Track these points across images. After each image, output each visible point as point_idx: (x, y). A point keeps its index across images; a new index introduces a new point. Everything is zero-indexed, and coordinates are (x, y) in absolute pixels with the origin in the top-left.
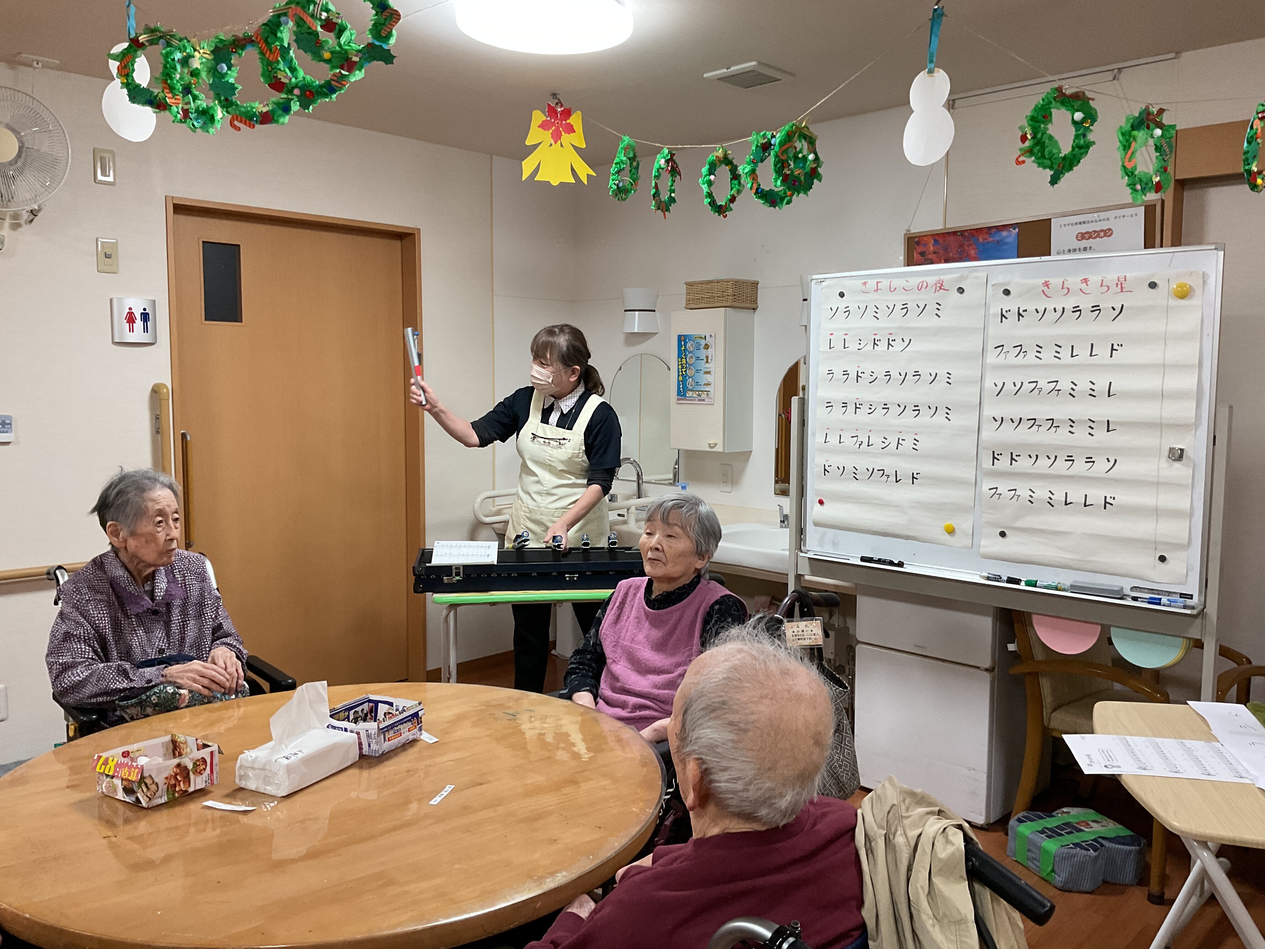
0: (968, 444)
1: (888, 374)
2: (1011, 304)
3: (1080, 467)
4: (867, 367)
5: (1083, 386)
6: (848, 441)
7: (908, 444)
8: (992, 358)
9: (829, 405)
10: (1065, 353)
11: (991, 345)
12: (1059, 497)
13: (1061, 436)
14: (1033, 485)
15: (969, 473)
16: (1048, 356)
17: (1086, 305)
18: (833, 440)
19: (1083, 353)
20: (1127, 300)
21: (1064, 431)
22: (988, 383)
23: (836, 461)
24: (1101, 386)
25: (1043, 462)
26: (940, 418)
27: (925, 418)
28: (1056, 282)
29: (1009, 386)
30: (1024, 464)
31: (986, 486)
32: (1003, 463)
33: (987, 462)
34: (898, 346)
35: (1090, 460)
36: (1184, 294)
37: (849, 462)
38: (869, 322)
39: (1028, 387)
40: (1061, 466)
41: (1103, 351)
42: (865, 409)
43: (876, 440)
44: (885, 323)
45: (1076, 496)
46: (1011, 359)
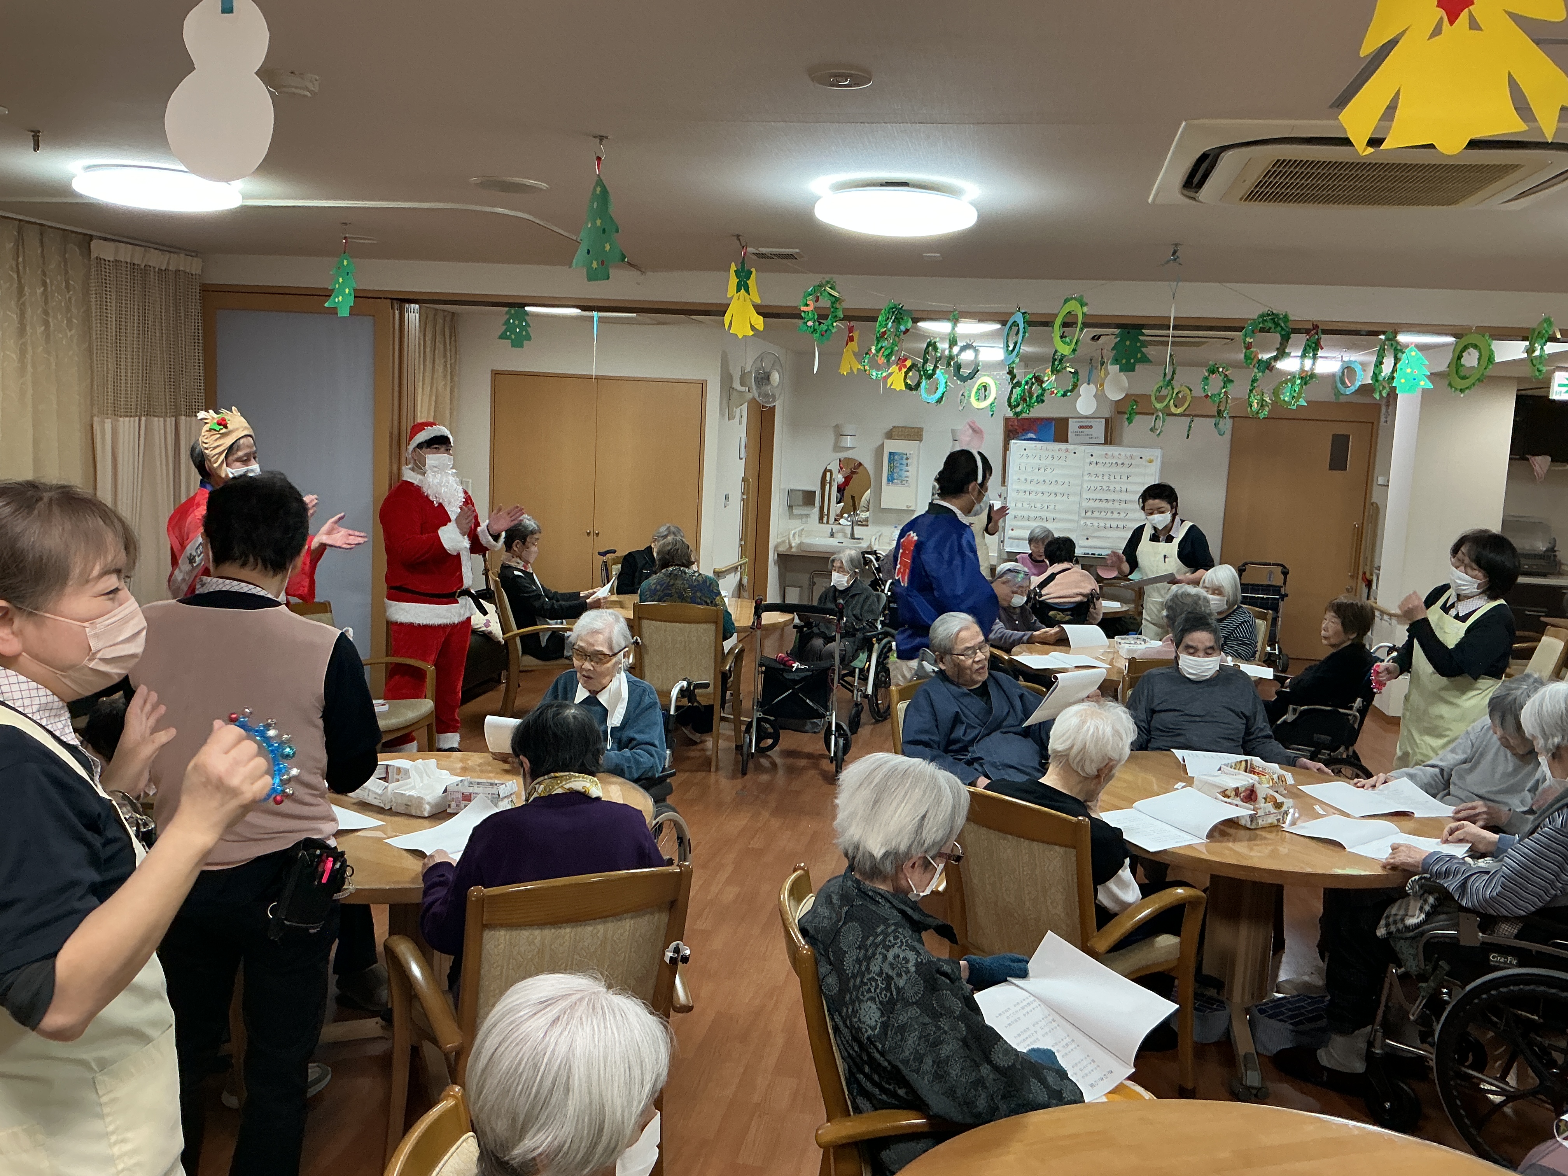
0: (1076, 507)
1: (1044, 481)
2: (1093, 459)
3: (1116, 515)
4: (1035, 478)
5: (1118, 489)
6: (1026, 505)
7: (1052, 507)
8: (1086, 478)
9: (1018, 491)
10: (1112, 478)
11: (1085, 473)
12: (1108, 525)
13: (1110, 505)
14: (1100, 521)
15: (1076, 518)
16: (1106, 478)
17: (1120, 462)
18: (1019, 505)
19: (1118, 478)
20: (1133, 462)
21: (1111, 503)
22: (1085, 486)
23: (1020, 513)
24: (1124, 489)
25: (1103, 513)
26: (1065, 497)
27: (1059, 497)
28: (1110, 453)
29: (1092, 488)
30: (1096, 514)
31: (1082, 522)
32: (1089, 514)
33: (1083, 514)
34: (1049, 471)
35: (1119, 513)
36: (1151, 461)
37: (1026, 514)
38: (1037, 461)
39: (1099, 488)
40: (1109, 515)
41: (1124, 478)
42: (1034, 494)
43: (1038, 505)
44: (1043, 461)
45: (1114, 525)
46: (1093, 478)
